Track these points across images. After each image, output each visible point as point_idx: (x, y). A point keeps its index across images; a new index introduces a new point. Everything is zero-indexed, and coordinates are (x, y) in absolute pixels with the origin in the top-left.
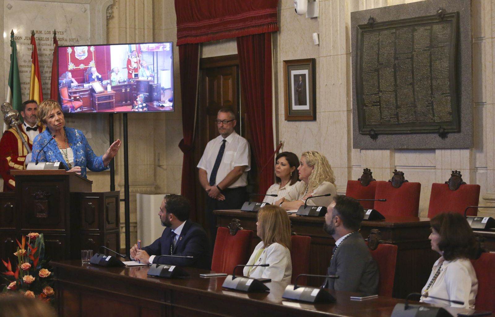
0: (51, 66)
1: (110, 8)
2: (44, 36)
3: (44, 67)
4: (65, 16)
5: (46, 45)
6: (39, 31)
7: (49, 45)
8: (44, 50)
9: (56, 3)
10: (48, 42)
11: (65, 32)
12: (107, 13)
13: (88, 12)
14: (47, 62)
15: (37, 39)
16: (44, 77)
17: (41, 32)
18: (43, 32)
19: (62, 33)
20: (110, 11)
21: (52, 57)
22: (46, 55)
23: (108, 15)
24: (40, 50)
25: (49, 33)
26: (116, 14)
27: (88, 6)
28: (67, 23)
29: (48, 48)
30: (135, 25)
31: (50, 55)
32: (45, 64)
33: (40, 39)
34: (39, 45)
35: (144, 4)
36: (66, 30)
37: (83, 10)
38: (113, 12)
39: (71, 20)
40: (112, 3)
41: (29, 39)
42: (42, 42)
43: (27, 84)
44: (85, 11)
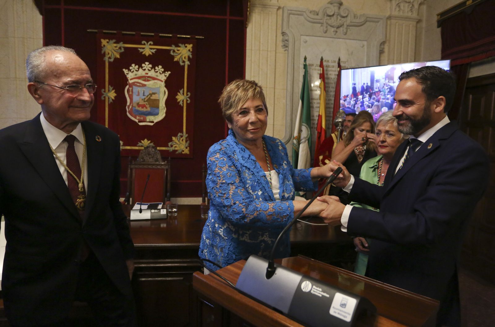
0: (335, 87)
1: (382, 44)
2: (330, 64)
3: (329, 87)
4: (348, 50)
5: (332, 71)
6: (327, 61)
7: (334, 71)
8: (330, 74)
9: (341, 40)
10: (334, 69)
11: (347, 61)
12: (380, 48)
13: (365, 47)
14: (332, 84)
15: (325, 66)
16: (330, 95)
17: (328, 61)
18: (330, 61)
19: (344, 62)
20: (382, 47)
21: (336, 80)
22: (331, 78)
23: (381, 49)
24: (327, 74)
25: (335, 62)
26: (386, 50)
27: (365, 43)
28: (349, 55)
29: (333, 73)
30: (401, 58)
31: (334, 78)
32: (331, 85)
33: (328, 66)
34: (327, 70)
35: (408, 42)
36: (348, 60)
37: (362, 45)
38: (384, 48)
39: (352, 52)
40: (384, 40)
41: (319, 65)
42: (330, 69)
43: (316, 99)
44: (363, 46)
